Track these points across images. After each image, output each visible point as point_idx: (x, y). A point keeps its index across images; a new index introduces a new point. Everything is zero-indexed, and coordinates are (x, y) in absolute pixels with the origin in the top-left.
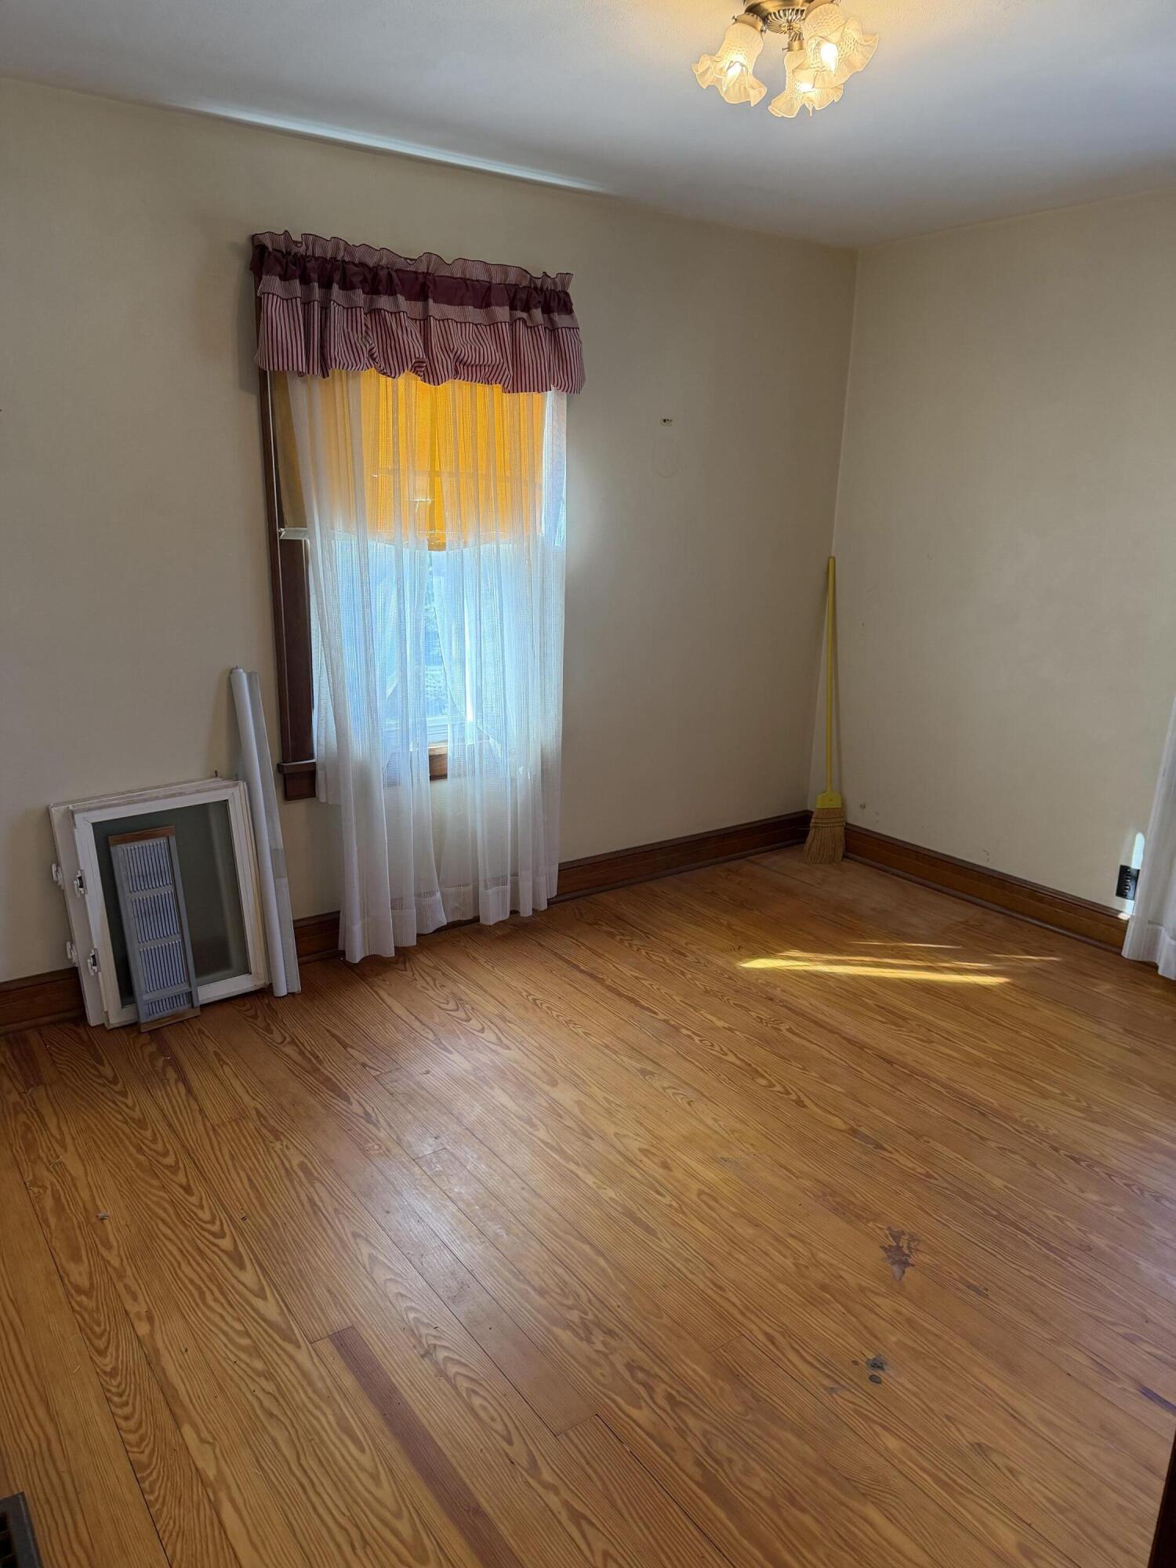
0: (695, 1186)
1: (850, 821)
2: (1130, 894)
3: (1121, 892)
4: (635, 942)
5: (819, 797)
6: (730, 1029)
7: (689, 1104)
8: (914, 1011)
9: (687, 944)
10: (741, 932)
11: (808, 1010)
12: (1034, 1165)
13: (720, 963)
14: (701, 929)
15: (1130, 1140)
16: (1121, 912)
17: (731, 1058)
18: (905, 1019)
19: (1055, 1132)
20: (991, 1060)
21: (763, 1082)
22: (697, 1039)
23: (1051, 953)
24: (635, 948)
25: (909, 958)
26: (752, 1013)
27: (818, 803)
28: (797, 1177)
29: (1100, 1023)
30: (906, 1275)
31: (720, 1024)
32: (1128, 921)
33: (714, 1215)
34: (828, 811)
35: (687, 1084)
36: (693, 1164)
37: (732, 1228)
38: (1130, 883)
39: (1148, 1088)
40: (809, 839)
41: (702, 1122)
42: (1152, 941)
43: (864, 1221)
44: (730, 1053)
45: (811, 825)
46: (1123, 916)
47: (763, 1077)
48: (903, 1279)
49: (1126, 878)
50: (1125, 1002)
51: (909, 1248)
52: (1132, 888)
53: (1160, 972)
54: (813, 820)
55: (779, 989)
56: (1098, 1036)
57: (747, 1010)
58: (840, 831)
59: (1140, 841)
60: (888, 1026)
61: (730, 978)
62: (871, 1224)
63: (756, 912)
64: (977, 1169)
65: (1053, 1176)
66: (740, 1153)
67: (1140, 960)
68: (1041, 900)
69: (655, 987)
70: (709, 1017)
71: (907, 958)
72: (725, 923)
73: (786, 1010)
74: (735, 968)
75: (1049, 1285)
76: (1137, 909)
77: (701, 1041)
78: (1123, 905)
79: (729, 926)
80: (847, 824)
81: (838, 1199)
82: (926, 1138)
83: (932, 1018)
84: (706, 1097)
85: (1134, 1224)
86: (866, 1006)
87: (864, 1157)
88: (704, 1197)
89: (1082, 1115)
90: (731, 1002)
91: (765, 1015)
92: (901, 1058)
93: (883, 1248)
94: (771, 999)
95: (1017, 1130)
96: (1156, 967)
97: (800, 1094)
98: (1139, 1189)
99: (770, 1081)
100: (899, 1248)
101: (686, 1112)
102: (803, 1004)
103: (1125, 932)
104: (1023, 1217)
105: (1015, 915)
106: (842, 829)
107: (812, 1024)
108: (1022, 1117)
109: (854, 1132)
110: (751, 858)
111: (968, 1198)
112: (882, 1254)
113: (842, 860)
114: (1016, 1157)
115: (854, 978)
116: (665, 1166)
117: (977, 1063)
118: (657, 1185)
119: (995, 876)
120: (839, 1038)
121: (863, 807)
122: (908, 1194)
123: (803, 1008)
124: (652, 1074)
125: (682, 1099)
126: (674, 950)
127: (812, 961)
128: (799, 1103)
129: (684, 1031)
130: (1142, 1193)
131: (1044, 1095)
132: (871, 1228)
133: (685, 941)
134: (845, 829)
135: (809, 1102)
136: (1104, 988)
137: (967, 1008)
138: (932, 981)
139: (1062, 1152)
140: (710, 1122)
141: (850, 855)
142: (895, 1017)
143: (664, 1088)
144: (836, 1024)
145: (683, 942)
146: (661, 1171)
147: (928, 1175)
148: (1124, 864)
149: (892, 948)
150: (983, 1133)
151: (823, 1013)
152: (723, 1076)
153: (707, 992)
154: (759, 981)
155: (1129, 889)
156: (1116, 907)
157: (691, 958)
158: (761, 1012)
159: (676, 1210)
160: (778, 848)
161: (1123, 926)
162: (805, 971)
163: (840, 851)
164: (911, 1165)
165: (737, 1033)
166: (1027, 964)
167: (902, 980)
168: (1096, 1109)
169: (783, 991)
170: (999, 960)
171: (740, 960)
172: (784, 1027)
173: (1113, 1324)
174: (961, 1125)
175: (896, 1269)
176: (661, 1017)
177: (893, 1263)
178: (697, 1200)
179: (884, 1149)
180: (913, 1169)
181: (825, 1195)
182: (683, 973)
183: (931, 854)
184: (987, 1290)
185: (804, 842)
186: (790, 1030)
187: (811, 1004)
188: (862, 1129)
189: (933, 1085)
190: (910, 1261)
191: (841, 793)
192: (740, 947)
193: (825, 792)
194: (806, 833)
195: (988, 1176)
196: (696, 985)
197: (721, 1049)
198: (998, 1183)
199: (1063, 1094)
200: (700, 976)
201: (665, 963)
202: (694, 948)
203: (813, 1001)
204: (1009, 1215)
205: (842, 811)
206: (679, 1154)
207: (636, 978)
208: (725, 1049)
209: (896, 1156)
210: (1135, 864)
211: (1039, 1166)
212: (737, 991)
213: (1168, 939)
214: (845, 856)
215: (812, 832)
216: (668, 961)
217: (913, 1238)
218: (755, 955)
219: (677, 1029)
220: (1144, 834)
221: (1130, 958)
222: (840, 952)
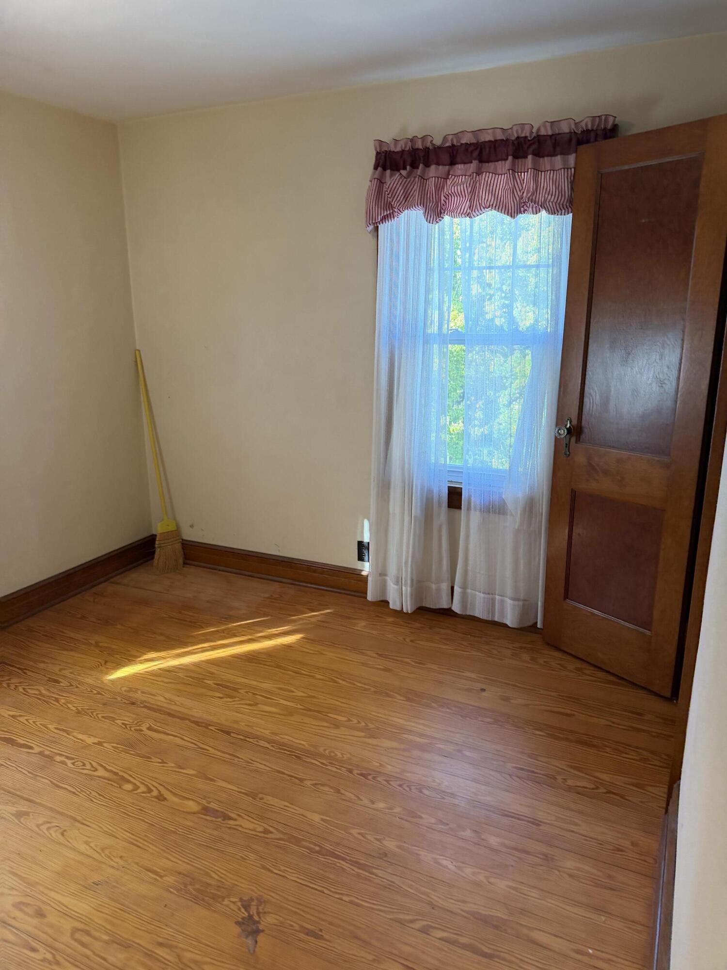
0: (68, 925)
1: (185, 538)
2: (366, 558)
3: (361, 558)
4: (13, 681)
5: (159, 525)
6: (100, 744)
7: (63, 834)
8: (243, 680)
9: (60, 670)
10: (106, 647)
11: (165, 705)
12: (338, 791)
13: (90, 681)
14: (73, 653)
15: (395, 744)
16: (362, 570)
17: (101, 772)
18: (236, 690)
19: (348, 755)
20: (299, 706)
21: (129, 787)
22: (69, 762)
23: (326, 606)
24: (12, 687)
25: (236, 636)
26: (118, 721)
27: (159, 528)
28: (161, 877)
29: (363, 654)
30: (259, 944)
31: (90, 740)
32: (368, 576)
33: (88, 952)
34: (167, 535)
35: (61, 814)
36: (65, 900)
37: (104, 959)
38: (366, 552)
39: (399, 697)
40: (156, 556)
41: (75, 850)
42: (383, 587)
43: (220, 900)
44: (99, 768)
45: (156, 546)
46: (364, 573)
47: (128, 781)
48: (257, 950)
49: (362, 549)
50: (374, 632)
51: (258, 913)
52: (366, 554)
53: (391, 606)
54: (157, 542)
55: (139, 692)
56: (363, 664)
57: (113, 719)
58: (178, 546)
59: (366, 524)
60: (225, 699)
61: (99, 693)
62: (226, 902)
63: (119, 626)
64: (301, 811)
65: (353, 797)
66: (111, 871)
67: (378, 600)
68: (315, 571)
69: (31, 721)
70: (80, 736)
71: (235, 636)
72: (93, 642)
73: (145, 710)
74: (102, 682)
75: (363, 903)
76: (371, 566)
77: (73, 764)
78: (363, 566)
79: (97, 645)
80: (182, 540)
81: (197, 886)
82: (260, 796)
83: (255, 683)
84: (79, 821)
85: (409, 819)
86: (208, 687)
87: (216, 833)
88: (78, 936)
89: (363, 734)
90: (100, 716)
91: (128, 720)
92: (235, 726)
93: (237, 923)
94: (133, 703)
95: (322, 763)
96: (388, 603)
97: (161, 788)
98: (408, 786)
99: (135, 784)
100: (250, 917)
101: (60, 844)
102: (160, 700)
103: (367, 583)
104: (338, 844)
105: (301, 584)
106: (180, 544)
107: (167, 717)
108: (325, 750)
109: (206, 810)
110: (112, 580)
111: (297, 841)
112: (237, 930)
113: (183, 567)
114: (326, 788)
115: (197, 665)
116: (40, 914)
117: (290, 712)
118: (30, 940)
119: (286, 560)
120: (189, 723)
121: (192, 526)
122: (252, 856)
123: (159, 704)
124: (27, 814)
125: (56, 831)
126: (50, 680)
127: (164, 658)
128: (161, 798)
129: (58, 758)
130: (410, 789)
131: (336, 725)
132: (227, 906)
133: (58, 667)
134: (183, 544)
135: (169, 793)
136: (361, 625)
137: (279, 667)
138: (253, 651)
139: (355, 772)
140: (83, 848)
141: (188, 561)
142: (229, 690)
143: (38, 826)
144: (186, 711)
145: (56, 669)
146: (35, 921)
147: (266, 831)
148: (360, 540)
149: (223, 631)
150: (302, 776)
151: (176, 704)
152: (94, 793)
153: (79, 712)
154: (124, 689)
155: (365, 555)
156: (359, 568)
157: (64, 683)
158: (125, 718)
159: (50, 962)
160: (135, 567)
161: (364, 580)
162: (160, 669)
163: (181, 561)
164: (251, 826)
165: (105, 745)
166: (313, 620)
167: (233, 656)
168: (371, 726)
169: (143, 692)
170: (295, 621)
171: (107, 674)
172: (144, 728)
173: (412, 921)
174: (283, 773)
175: (250, 941)
176: (37, 750)
177: (247, 937)
178: (73, 942)
179: (230, 818)
180: (254, 830)
181: (186, 886)
182: (57, 700)
183: (243, 552)
184: (321, 930)
185: (153, 558)
186: (150, 729)
187: (166, 699)
188: (213, 805)
189: (262, 743)
190: (261, 927)
191: (175, 519)
192: (106, 662)
193: (163, 520)
194: (154, 552)
195: (308, 814)
196: (68, 708)
197: (92, 766)
198: (316, 818)
199: (349, 720)
200: (72, 698)
201: (41, 694)
202: (66, 672)
203: (167, 695)
204: (328, 846)
205: (178, 531)
206: (53, 894)
207: (13, 716)
208: (94, 764)
209: (240, 821)
210: (366, 539)
211: (343, 792)
212: (104, 704)
213: (392, 585)
214: (184, 563)
215: (158, 551)
216: (44, 692)
217: (261, 901)
218: (119, 665)
219: (50, 758)
220: (369, 520)
221: (373, 600)
222: (185, 644)
